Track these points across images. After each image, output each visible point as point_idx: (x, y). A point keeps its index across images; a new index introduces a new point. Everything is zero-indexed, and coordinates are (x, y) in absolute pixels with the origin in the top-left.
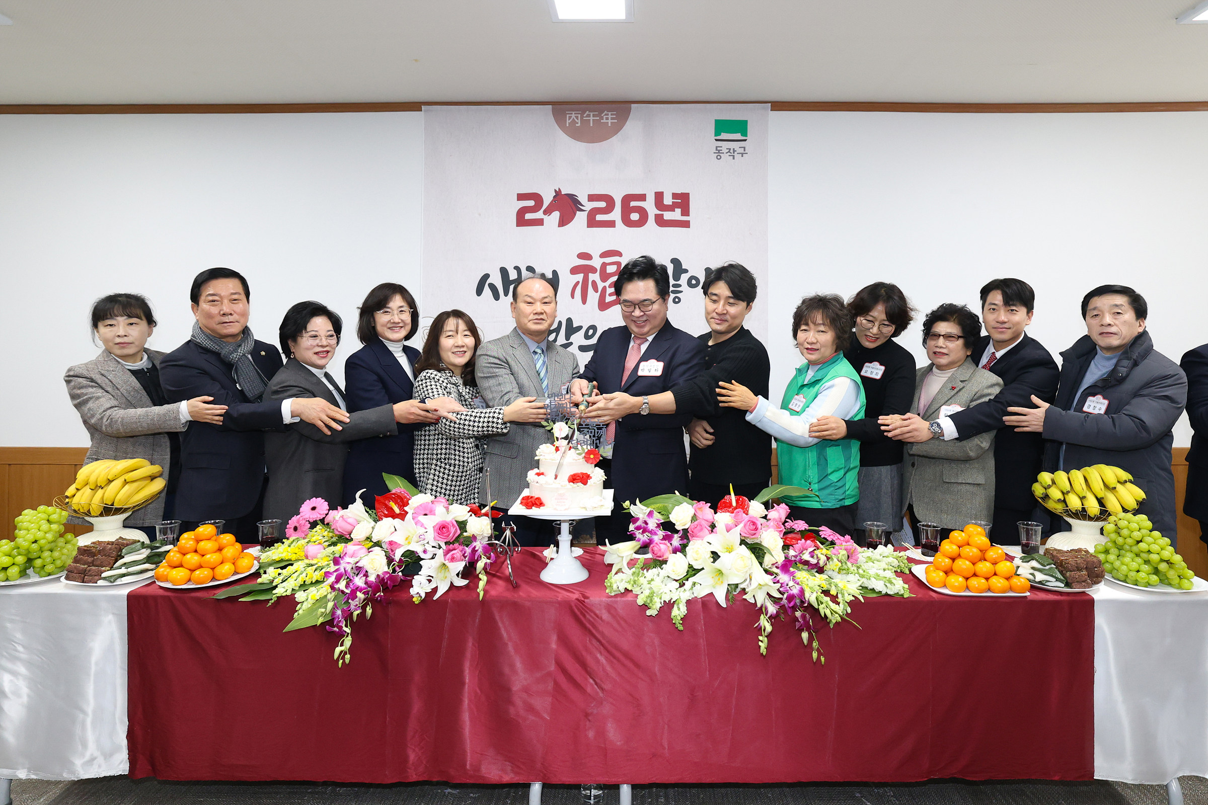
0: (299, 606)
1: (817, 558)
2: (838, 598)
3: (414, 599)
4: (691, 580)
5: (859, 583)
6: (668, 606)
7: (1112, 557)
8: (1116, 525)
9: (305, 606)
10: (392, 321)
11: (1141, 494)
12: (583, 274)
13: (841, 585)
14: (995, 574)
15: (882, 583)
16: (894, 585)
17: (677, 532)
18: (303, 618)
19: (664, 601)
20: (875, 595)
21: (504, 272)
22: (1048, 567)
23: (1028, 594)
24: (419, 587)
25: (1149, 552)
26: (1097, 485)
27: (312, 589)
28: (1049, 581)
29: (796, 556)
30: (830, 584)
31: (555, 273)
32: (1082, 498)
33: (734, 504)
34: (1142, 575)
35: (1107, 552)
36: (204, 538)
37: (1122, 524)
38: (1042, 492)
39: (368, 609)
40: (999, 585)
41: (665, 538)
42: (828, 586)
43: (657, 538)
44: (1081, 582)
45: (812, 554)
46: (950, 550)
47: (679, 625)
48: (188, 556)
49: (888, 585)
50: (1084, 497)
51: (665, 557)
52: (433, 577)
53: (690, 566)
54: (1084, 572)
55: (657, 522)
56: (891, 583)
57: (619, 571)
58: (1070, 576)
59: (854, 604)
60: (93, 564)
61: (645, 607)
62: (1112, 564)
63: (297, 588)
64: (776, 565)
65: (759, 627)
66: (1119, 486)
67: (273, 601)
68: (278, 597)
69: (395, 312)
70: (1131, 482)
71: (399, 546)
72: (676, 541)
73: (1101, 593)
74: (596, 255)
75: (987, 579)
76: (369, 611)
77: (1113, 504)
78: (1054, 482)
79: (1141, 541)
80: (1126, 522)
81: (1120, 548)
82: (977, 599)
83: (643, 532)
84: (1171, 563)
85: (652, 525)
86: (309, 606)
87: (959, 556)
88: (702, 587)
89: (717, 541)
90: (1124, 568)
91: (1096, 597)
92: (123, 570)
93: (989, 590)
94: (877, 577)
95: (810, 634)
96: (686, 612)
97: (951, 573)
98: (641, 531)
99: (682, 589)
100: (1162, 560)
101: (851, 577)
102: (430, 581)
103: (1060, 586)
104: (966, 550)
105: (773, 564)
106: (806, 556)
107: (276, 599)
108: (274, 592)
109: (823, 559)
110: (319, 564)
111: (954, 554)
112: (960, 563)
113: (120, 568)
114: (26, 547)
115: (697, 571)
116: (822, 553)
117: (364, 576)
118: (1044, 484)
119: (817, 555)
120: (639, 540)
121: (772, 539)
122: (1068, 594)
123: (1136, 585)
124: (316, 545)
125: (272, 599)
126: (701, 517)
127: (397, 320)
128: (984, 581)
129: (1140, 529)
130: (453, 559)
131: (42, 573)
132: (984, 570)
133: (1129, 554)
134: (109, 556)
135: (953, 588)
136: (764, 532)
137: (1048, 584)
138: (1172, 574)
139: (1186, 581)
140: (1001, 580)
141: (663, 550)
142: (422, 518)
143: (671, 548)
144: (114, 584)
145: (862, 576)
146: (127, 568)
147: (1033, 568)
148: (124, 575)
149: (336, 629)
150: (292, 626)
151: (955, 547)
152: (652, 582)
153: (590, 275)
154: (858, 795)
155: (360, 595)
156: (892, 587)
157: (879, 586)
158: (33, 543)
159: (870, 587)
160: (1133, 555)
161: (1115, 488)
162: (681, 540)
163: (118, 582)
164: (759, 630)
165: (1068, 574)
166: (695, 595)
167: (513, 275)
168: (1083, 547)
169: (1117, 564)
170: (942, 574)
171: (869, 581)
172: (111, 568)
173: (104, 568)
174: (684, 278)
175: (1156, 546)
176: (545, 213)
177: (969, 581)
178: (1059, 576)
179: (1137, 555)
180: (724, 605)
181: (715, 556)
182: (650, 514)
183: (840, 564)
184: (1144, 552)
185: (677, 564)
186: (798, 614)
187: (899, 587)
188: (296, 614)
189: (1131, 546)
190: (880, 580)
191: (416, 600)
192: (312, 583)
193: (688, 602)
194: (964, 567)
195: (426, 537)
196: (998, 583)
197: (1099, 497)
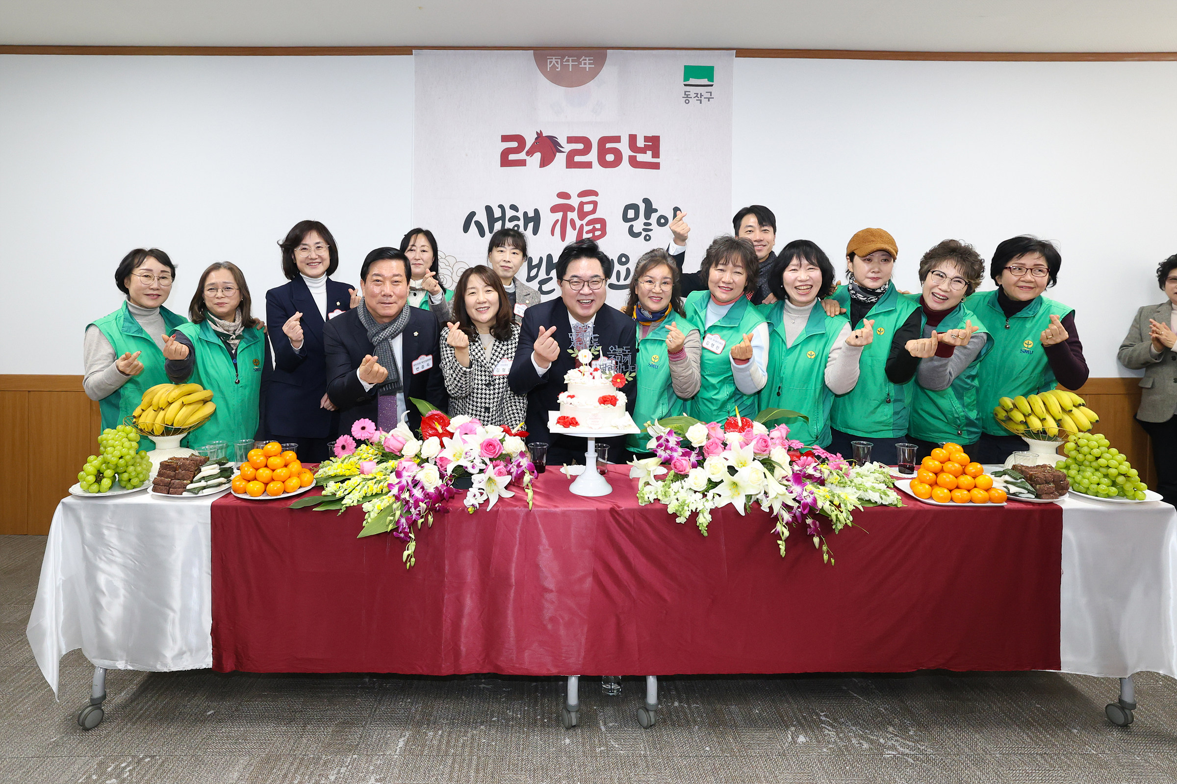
0: (367, 515)
1: (821, 471)
2: (840, 507)
3: (469, 510)
4: (712, 492)
5: (857, 495)
6: (695, 514)
7: (1073, 472)
8: (1076, 443)
9: (373, 515)
10: (309, 257)
11: (1095, 417)
12: (562, 213)
13: (843, 496)
14: (975, 487)
15: (878, 494)
16: (888, 496)
17: (693, 449)
18: (371, 526)
19: (692, 510)
20: (871, 505)
21: (489, 210)
22: (1019, 481)
23: (1005, 504)
24: (472, 500)
25: (1108, 467)
26: (1056, 409)
27: (375, 500)
28: (1022, 493)
29: (800, 471)
30: (833, 495)
31: (536, 211)
32: (1043, 420)
33: (740, 424)
34: (1103, 487)
35: (1068, 467)
36: (273, 454)
37: (1082, 442)
38: (1004, 415)
39: (430, 517)
40: (980, 496)
41: (684, 455)
42: (832, 497)
43: (676, 455)
44: (1049, 494)
45: (815, 469)
46: (933, 466)
47: (705, 532)
48: (261, 471)
49: (883, 496)
50: (1044, 419)
51: (686, 471)
52: (484, 490)
53: (709, 480)
54: (1052, 485)
55: (677, 440)
56: (885, 494)
57: (647, 484)
58: (1040, 488)
59: (855, 512)
60: (175, 477)
61: (675, 515)
62: (1074, 478)
63: (361, 500)
64: (786, 478)
65: (776, 533)
66: (1074, 409)
67: (343, 511)
68: (346, 507)
69: (313, 248)
70: (1083, 405)
71: (449, 461)
72: (693, 458)
73: (1067, 502)
74: (574, 194)
75: (969, 491)
76: (431, 519)
77: (1069, 424)
78: (1015, 406)
79: (1100, 458)
80: (1085, 440)
81: (1080, 464)
82: (962, 509)
83: (665, 450)
84: (1128, 477)
85: (672, 443)
86: (376, 515)
87: (942, 470)
88: (724, 497)
89: (733, 457)
90: (1086, 481)
91: (1064, 507)
92: (203, 483)
93: (971, 501)
94: (873, 489)
95: (821, 539)
96: (711, 520)
97: (935, 486)
98: (663, 448)
99: (705, 499)
100: (1120, 474)
101: (848, 490)
102: (482, 494)
103: (1031, 498)
104: (949, 466)
105: (783, 478)
106: (810, 471)
107: (345, 509)
108: (343, 502)
109: (826, 473)
110: (378, 478)
111: (937, 470)
112: (944, 476)
113: (199, 481)
114: (115, 462)
115: (716, 484)
116: (825, 469)
117: (421, 488)
118: (1006, 408)
119: (820, 470)
120: (660, 457)
121: (780, 455)
122: (1039, 504)
123: (1097, 496)
124: (367, 462)
125: (341, 509)
126: (714, 436)
127: (314, 256)
128: (966, 492)
129: (1099, 447)
130: (500, 474)
131: (129, 486)
132: (966, 482)
133: (1089, 469)
134: (188, 470)
135: (941, 499)
136: (772, 449)
137: (1020, 495)
138: (1128, 487)
139: (1140, 492)
140: (981, 492)
141: (684, 465)
142: (465, 437)
143: (691, 464)
144: (198, 495)
145: (859, 489)
146: (207, 482)
147: (1006, 482)
148: (204, 488)
149: (402, 535)
150: (363, 534)
151: (937, 463)
152: (678, 494)
153: (569, 213)
154: (845, 688)
155: (423, 505)
156: (887, 498)
157: (875, 497)
158: (120, 458)
159: (867, 499)
160: (1093, 470)
161: (1071, 411)
162: (697, 456)
163: (200, 494)
164: (778, 536)
165: (1038, 487)
166: (716, 505)
167: (497, 213)
168: (1047, 464)
169: (1079, 478)
170: (927, 486)
171: (866, 493)
172: (192, 482)
173: (185, 482)
174: (654, 217)
175: (1115, 461)
176: (528, 153)
177: (953, 492)
178: (1030, 487)
179: (1097, 470)
180: (743, 513)
181: (732, 470)
182: (670, 433)
183: (839, 478)
184: (1103, 467)
185: (698, 478)
186: (809, 521)
187: (893, 498)
188: (365, 522)
189: (1091, 462)
190: (875, 492)
191: (471, 510)
192: (372, 495)
193: (712, 512)
194: (948, 480)
195: (471, 454)
196: (978, 494)
197: (1057, 418)
